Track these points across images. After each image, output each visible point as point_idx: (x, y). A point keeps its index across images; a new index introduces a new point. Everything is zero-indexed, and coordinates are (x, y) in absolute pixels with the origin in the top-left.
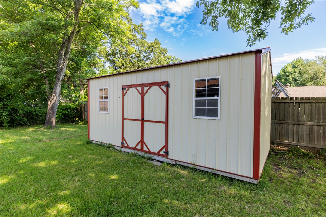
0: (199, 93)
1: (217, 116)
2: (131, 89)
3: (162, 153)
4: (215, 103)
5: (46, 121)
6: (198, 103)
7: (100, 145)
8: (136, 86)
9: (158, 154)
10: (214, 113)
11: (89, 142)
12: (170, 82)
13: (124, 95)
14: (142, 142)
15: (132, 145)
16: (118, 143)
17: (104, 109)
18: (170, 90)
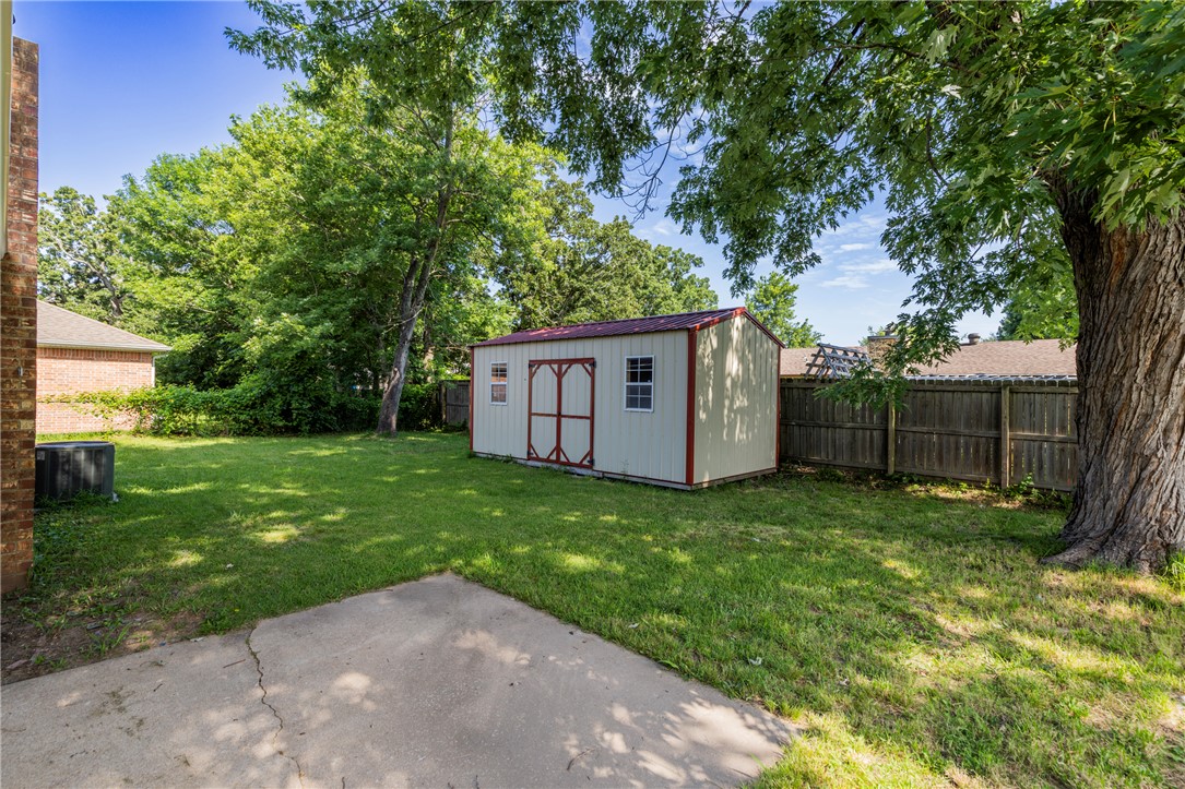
0: (633, 377)
1: (650, 407)
2: (542, 367)
3: (585, 463)
4: (647, 390)
5: (380, 423)
6: (631, 390)
7: (492, 459)
8: (550, 362)
9: (580, 465)
10: (646, 403)
11: (473, 455)
12: (597, 360)
13: (531, 376)
14: (558, 449)
15: (543, 455)
16: (520, 452)
17: (499, 396)
18: (597, 371)
